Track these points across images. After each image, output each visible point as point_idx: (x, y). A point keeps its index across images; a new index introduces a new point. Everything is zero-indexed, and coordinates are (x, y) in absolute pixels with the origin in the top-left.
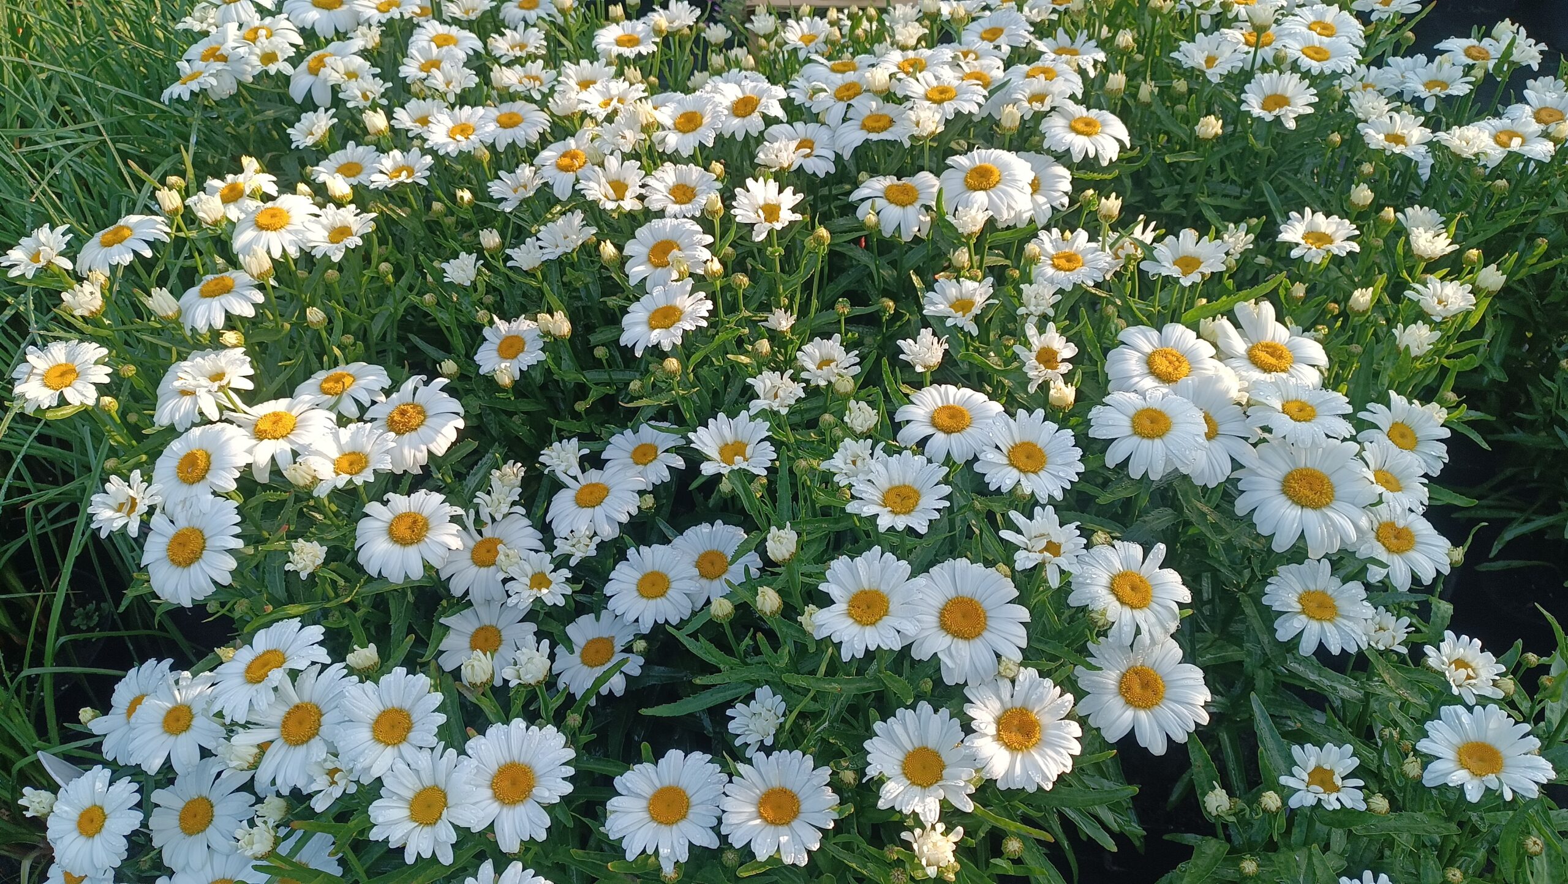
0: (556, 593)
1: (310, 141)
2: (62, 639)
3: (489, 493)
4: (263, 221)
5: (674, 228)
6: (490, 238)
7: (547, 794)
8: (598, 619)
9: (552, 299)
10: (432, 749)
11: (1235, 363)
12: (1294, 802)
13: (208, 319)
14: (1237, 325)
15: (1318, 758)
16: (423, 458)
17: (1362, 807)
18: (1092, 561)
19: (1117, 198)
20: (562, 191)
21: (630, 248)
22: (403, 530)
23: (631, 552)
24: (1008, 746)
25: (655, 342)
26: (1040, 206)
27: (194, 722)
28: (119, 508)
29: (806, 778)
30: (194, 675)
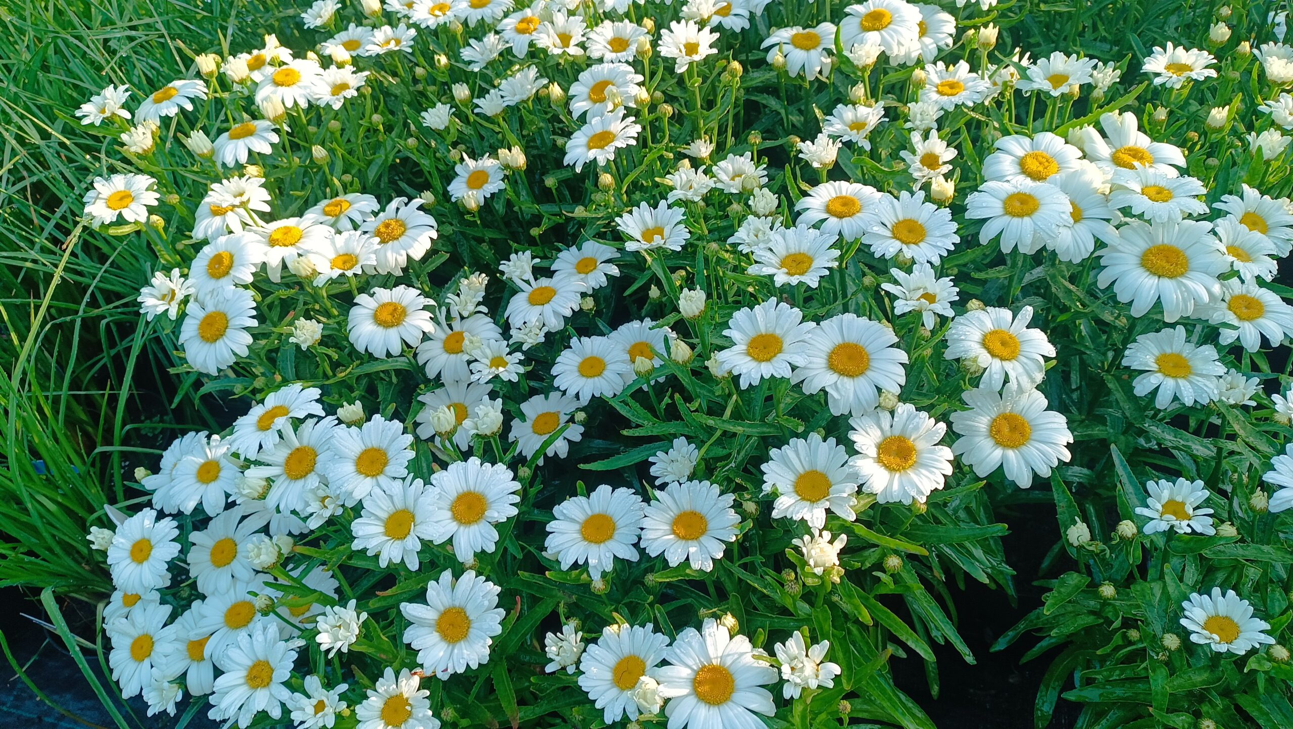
0: (512, 371)
1: (319, 22)
2: (128, 427)
3: (458, 295)
4: (279, 79)
5: (611, 71)
6: (461, 91)
7: (496, 515)
8: (547, 398)
9: (512, 137)
10: (404, 479)
11: (1100, 164)
12: (1148, 529)
13: (235, 155)
14: (1103, 134)
15: (1171, 493)
16: (403, 261)
17: (1212, 532)
18: (966, 322)
19: (994, 27)
20: (520, 50)
21: (574, 89)
22: (386, 316)
23: (574, 341)
24: (887, 467)
25: (592, 158)
26: (927, 46)
27: (222, 474)
28: (163, 298)
29: (713, 502)
30: (223, 438)
